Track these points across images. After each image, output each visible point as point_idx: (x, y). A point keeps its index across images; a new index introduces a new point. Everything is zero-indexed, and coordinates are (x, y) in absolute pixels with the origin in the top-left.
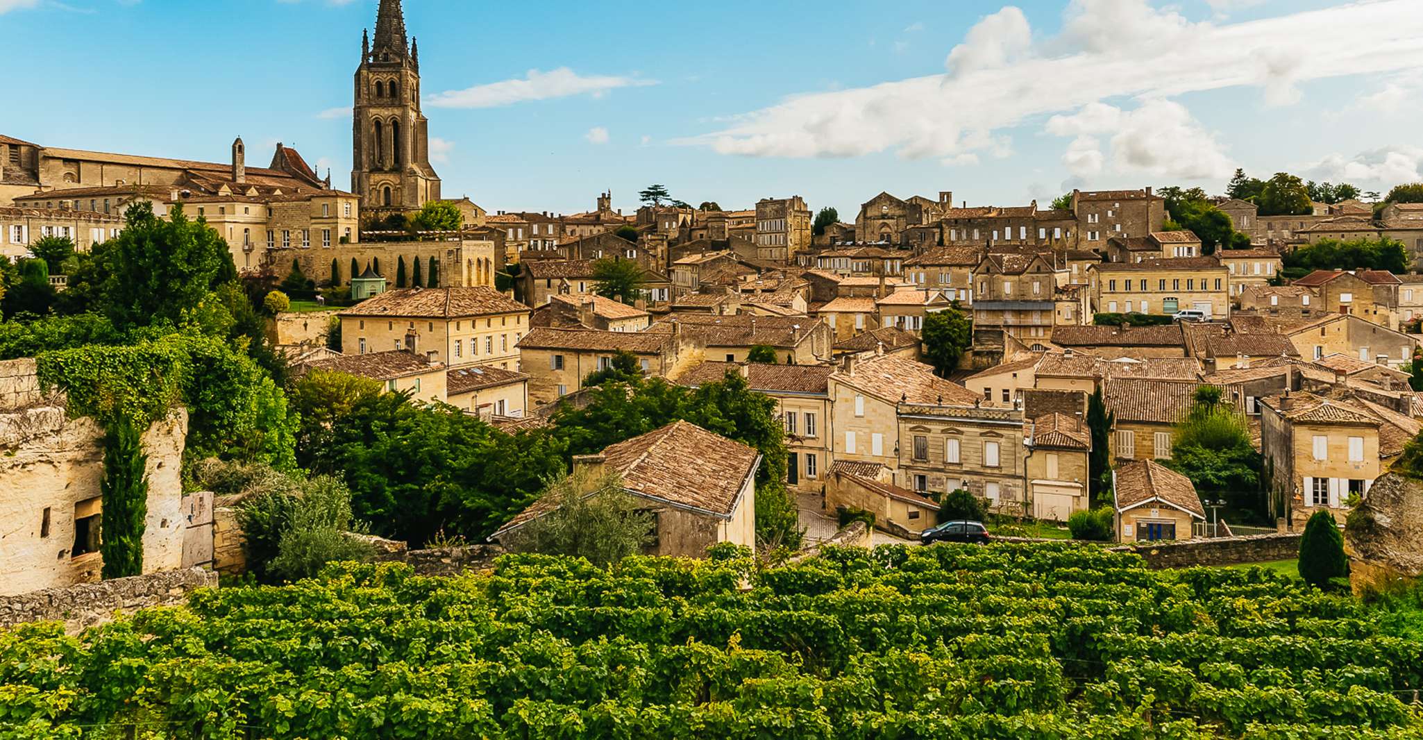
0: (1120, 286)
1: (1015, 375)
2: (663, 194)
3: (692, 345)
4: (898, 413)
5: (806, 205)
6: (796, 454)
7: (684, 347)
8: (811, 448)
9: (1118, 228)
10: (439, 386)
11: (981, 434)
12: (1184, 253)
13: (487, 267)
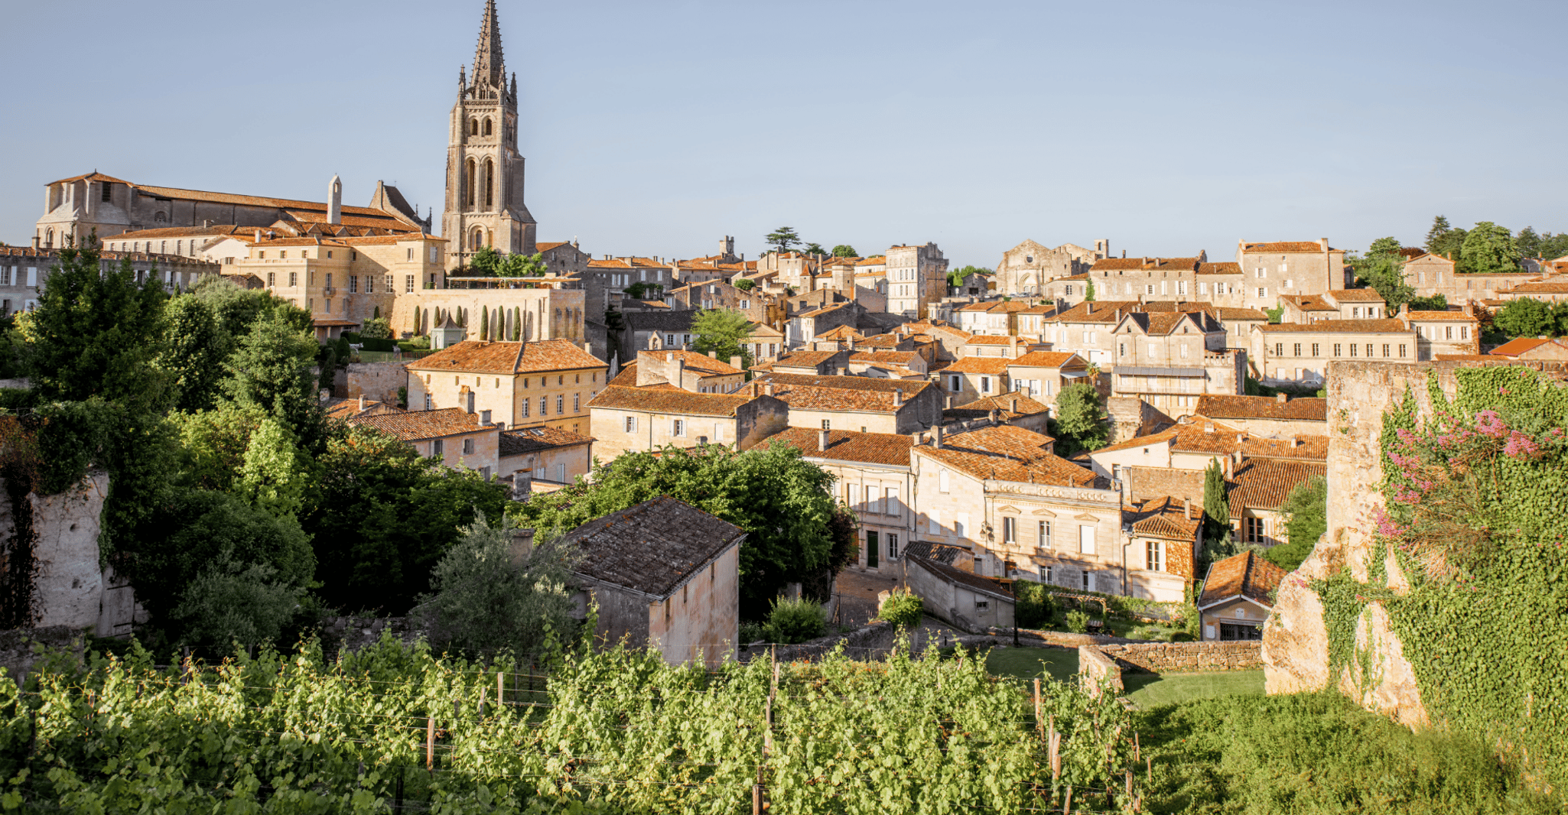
0: (1288, 350)
1: (1146, 451)
2: (792, 237)
3: (772, 409)
4: (985, 491)
5: (941, 253)
6: (876, 533)
7: (763, 411)
8: (892, 527)
9: (1290, 283)
10: (490, 448)
11: (1077, 517)
12: (1362, 314)
13: (576, 317)
